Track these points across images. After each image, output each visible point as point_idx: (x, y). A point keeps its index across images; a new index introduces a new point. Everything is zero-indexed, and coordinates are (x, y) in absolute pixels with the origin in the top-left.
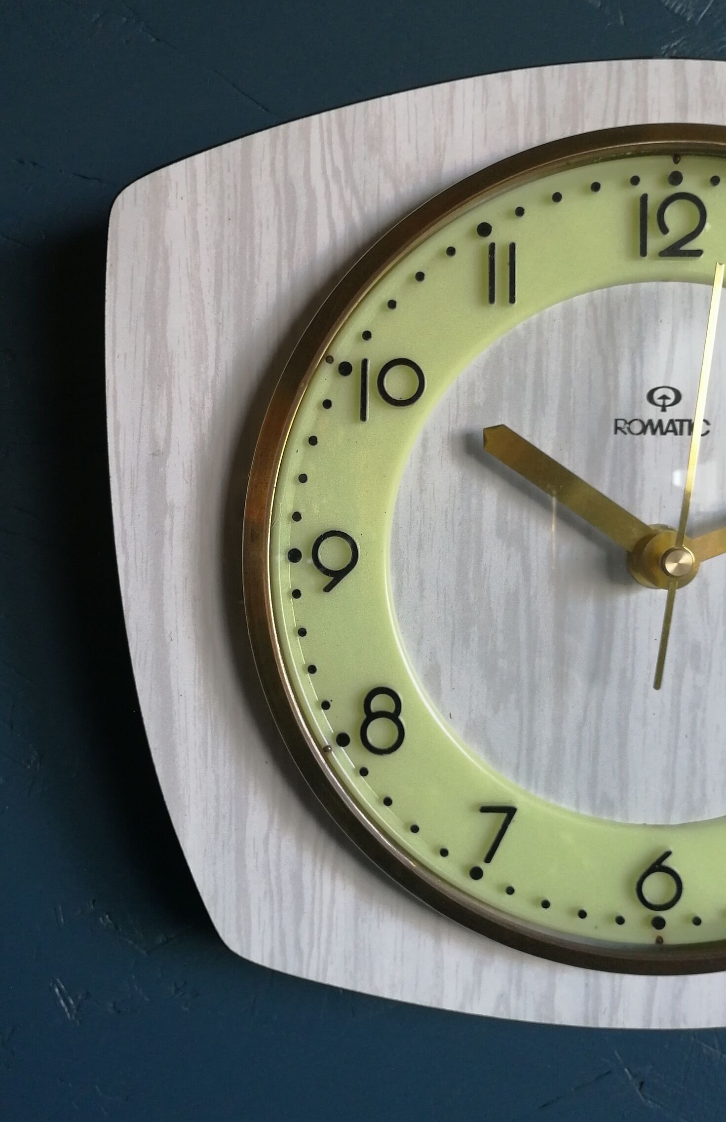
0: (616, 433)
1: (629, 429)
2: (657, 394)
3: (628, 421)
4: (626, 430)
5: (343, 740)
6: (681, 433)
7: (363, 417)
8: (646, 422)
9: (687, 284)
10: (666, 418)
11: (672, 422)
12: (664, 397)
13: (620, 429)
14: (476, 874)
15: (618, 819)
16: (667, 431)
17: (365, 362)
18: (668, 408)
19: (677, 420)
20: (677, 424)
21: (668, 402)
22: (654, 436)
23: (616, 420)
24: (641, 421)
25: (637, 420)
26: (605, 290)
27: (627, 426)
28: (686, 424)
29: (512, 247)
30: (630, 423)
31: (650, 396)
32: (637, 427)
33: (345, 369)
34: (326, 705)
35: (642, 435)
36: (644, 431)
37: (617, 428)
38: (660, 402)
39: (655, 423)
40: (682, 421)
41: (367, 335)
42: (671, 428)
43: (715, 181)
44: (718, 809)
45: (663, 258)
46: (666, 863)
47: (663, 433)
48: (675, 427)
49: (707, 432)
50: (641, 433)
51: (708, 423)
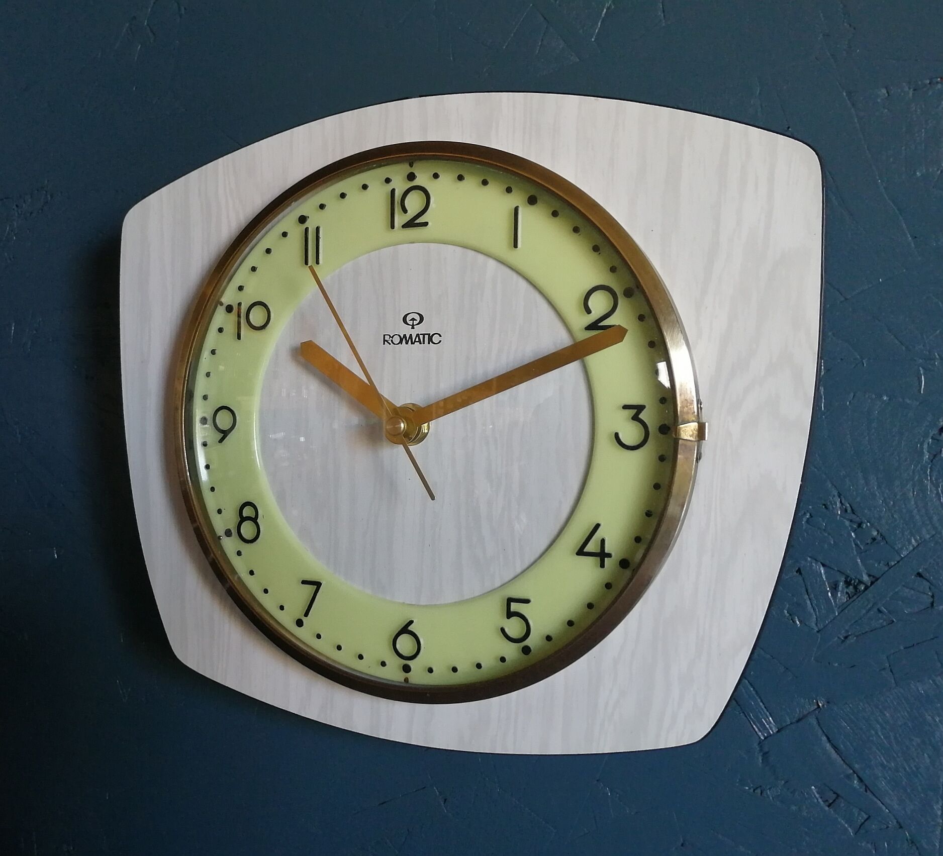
0: (384, 344)
1: (392, 341)
2: (408, 318)
3: (392, 335)
4: (390, 342)
5: (228, 533)
6: (424, 343)
7: (239, 337)
8: (402, 336)
9: (426, 245)
10: (414, 333)
11: (418, 335)
12: (413, 319)
13: (387, 341)
14: (300, 623)
15: (388, 598)
16: (415, 341)
17: (240, 304)
18: (415, 327)
19: (421, 334)
20: (421, 337)
21: (415, 323)
22: (407, 345)
23: (384, 335)
24: (399, 335)
25: (396, 335)
26: (377, 251)
27: (391, 339)
28: (427, 337)
29: (318, 229)
30: (392, 337)
31: (405, 319)
32: (396, 340)
33: (229, 309)
34: (220, 511)
35: (400, 344)
36: (401, 342)
37: (384, 341)
38: (411, 323)
39: (408, 337)
40: (424, 335)
41: (241, 288)
42: (417, 340)
43: (436, 176)
44: (450, 597)
45: (404, 229)
46: (410, 628)
47: (412, 343)
48: (421, 339)
49: (440, 341)
50: (398, 344)
51: (440, 336)
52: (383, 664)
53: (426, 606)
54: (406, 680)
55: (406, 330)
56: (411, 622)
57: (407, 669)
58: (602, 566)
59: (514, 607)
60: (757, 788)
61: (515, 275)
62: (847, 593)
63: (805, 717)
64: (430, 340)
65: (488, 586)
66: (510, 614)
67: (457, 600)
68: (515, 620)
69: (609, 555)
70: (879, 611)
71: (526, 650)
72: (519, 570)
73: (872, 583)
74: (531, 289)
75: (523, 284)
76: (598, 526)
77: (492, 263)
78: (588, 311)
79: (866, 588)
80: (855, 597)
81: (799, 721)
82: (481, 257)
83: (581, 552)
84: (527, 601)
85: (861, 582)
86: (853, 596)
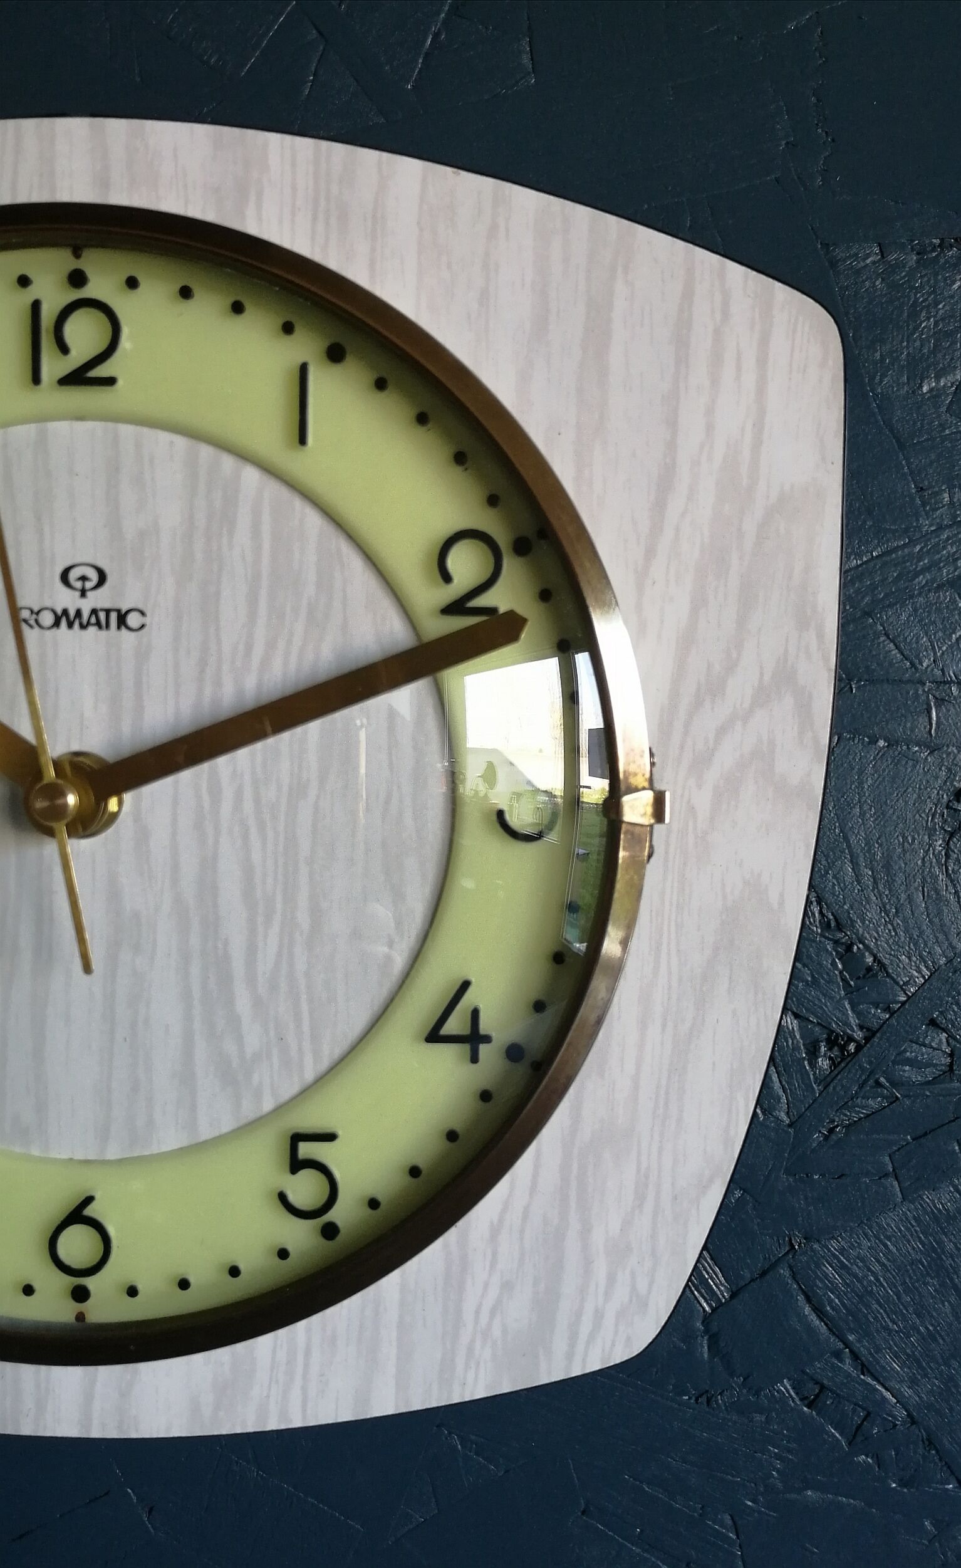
1: (36, 621)
2: (73, 575)
3: (36, 609)
4: (32, 622)
6: (108, 626)
8: (59, 612)
9: (110, 425)
10: (86, 606)
11: (94, 612)
12: (84, 578)
15: (35, 1152)
16: (88, 623)
18: (89, 594)
19: (102, 610)
20: (102, 616)
21: (88, 585)
22: (70, 632)
24: (53, 611)
25: (46, 609)
27: (34, 616)
28: (114, 616)
30: (38, 613)
31: (65, 577)
32: (47, 619)
35: (54, 630)
36: (57, 624)
38: (79, 585)
39: (72, 613)
40: (108, 612)
42: (93, 620)
43: (132, 283)
44: (170, 1139)
45: (63, 387)
46: (88, 1211)
47: (83, 627)
48: (99, 619)
49: (143, 626)
50: (53, 626)
51: (143, 613)
52: (28, 1290)
53: (120, 1161)
54: (80, 1317)
55: (67, 599)
56: (89, 1200)
57: (80, 1294)
58: (474, 1059)
59: (306, 1150)
60: (701, 1396)
61: (298, 503)
62: (830, 1058)
63: (774, 1266)
64: (122, 620)
65: (249, 1112)
66: (297, 1165)
67: (185, 1144)
68: (306, 1174)
69: (487, 1039)
70: (878, 1084)
71: (330, 1231)
72: (310, 1076)
73: (867, 1039)
74: (330, 530)
75: (313, 520)
76: (465, 985)
77: (251, 475)
78: (447, 578)
79: (859, 1048)
80: (843, 1065)
81: (764, 1274)
82: (228, 462)
83: (434, 1036)
84: (330, 1137)
85: (851, 1039)
86: (839, 1063)
